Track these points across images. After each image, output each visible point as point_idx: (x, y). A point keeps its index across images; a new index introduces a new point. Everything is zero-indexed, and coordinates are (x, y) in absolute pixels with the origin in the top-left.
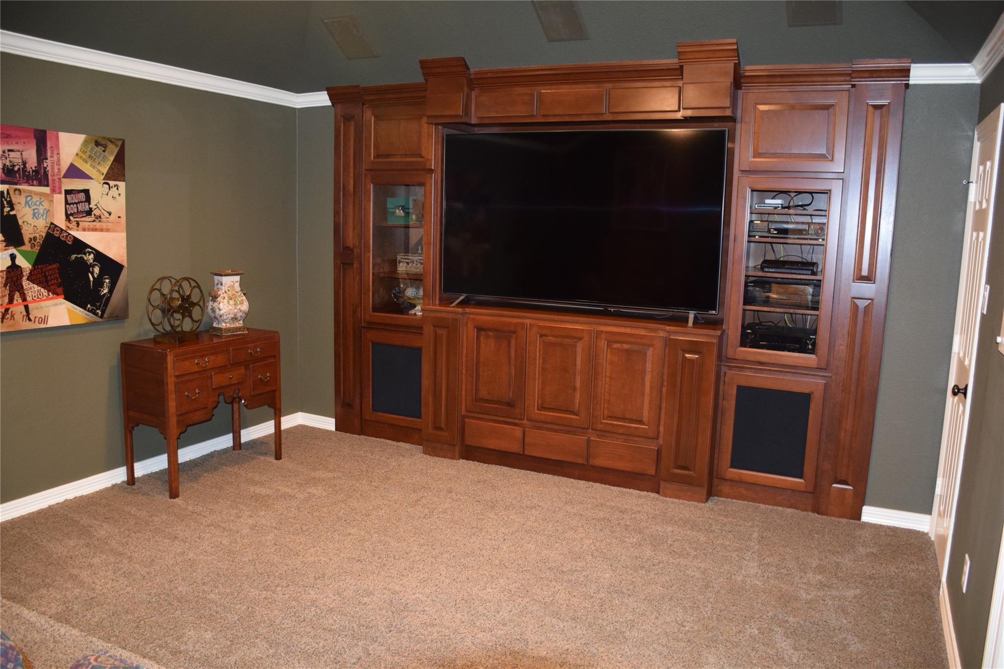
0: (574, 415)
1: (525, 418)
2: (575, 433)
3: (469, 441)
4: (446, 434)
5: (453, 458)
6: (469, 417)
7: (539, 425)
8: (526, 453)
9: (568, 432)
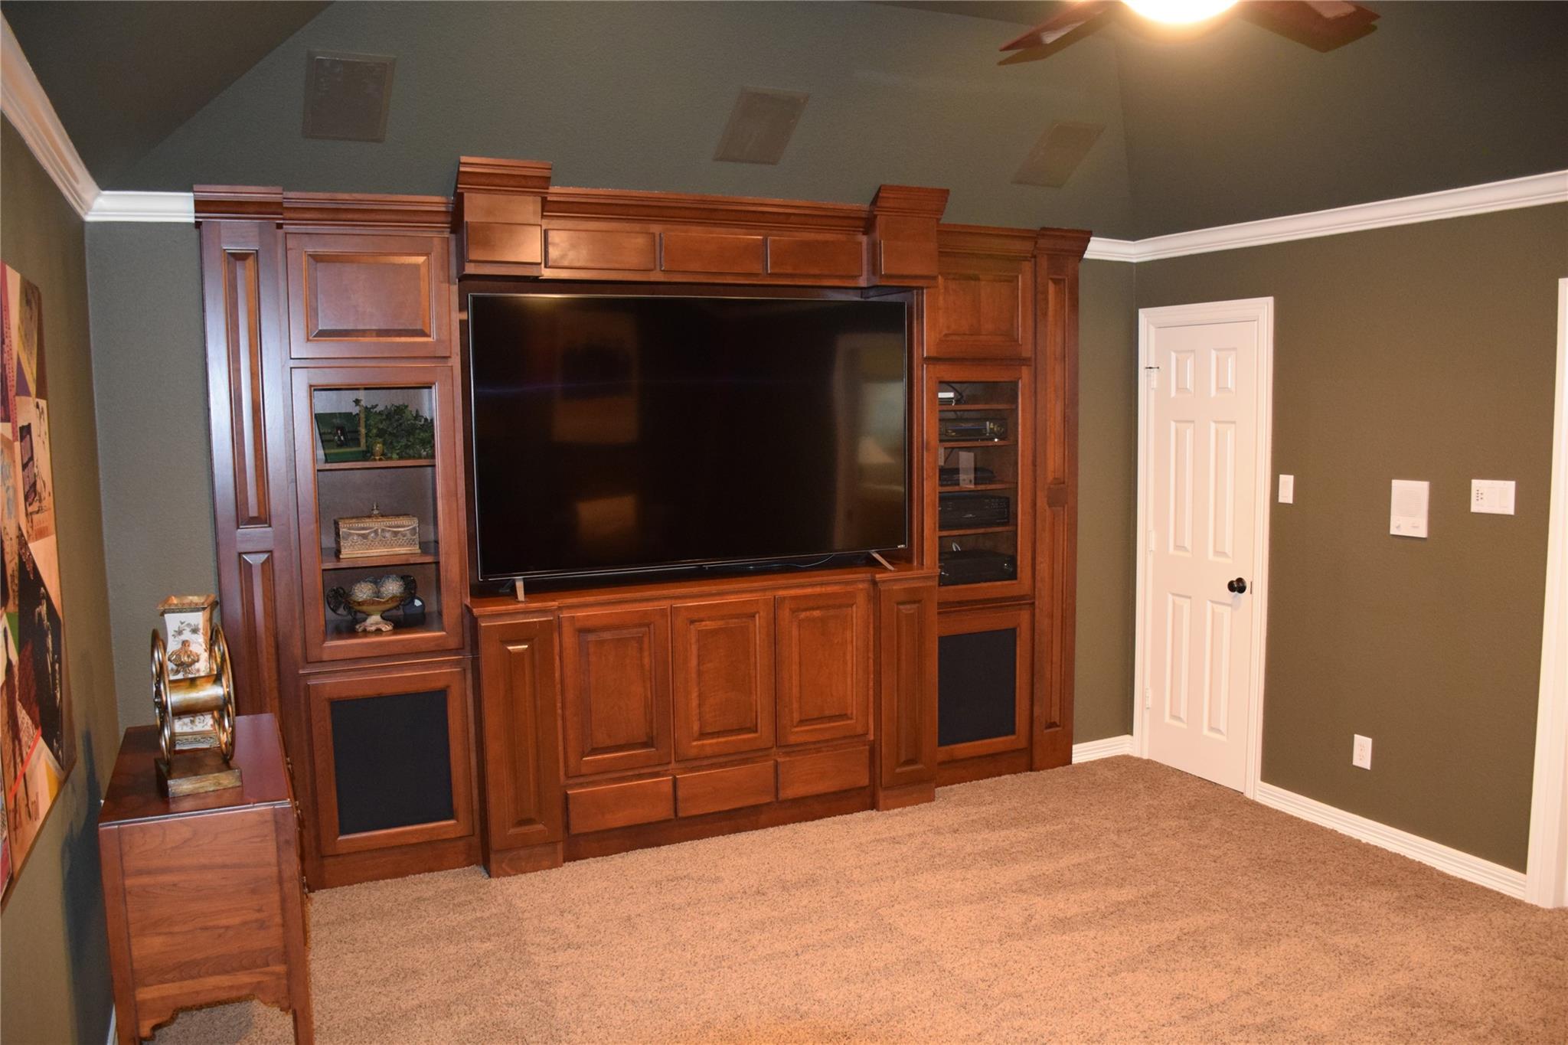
0: (750, 733)
1: (673, 760)
2: (752, 761)
3: (578, 826)
4: (540, 827)
5: (555, 865)
6: (572, 787)
7: (694, 762)
8: (681, 814)
9: (744, 761)
